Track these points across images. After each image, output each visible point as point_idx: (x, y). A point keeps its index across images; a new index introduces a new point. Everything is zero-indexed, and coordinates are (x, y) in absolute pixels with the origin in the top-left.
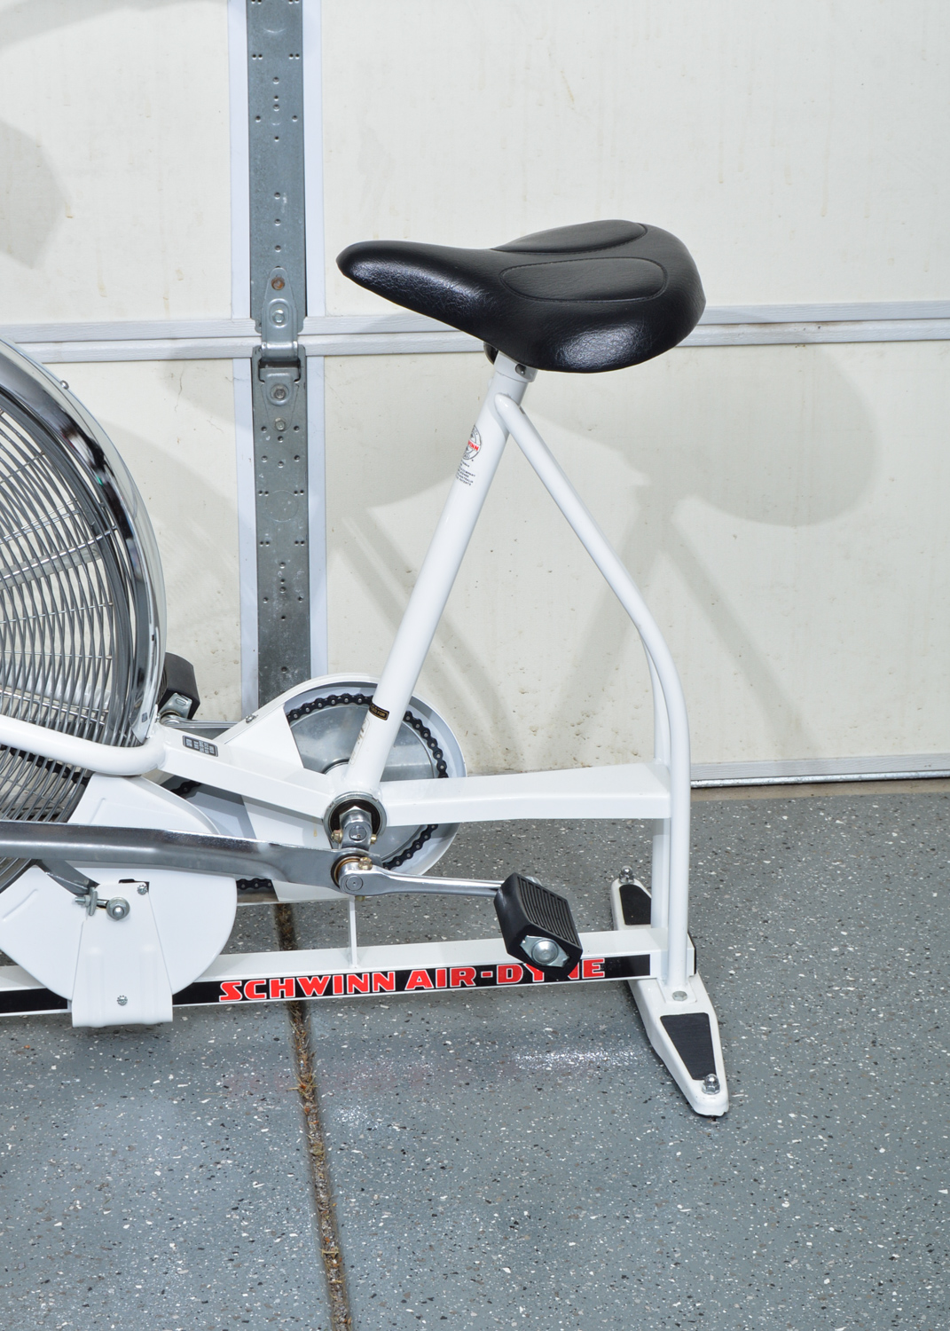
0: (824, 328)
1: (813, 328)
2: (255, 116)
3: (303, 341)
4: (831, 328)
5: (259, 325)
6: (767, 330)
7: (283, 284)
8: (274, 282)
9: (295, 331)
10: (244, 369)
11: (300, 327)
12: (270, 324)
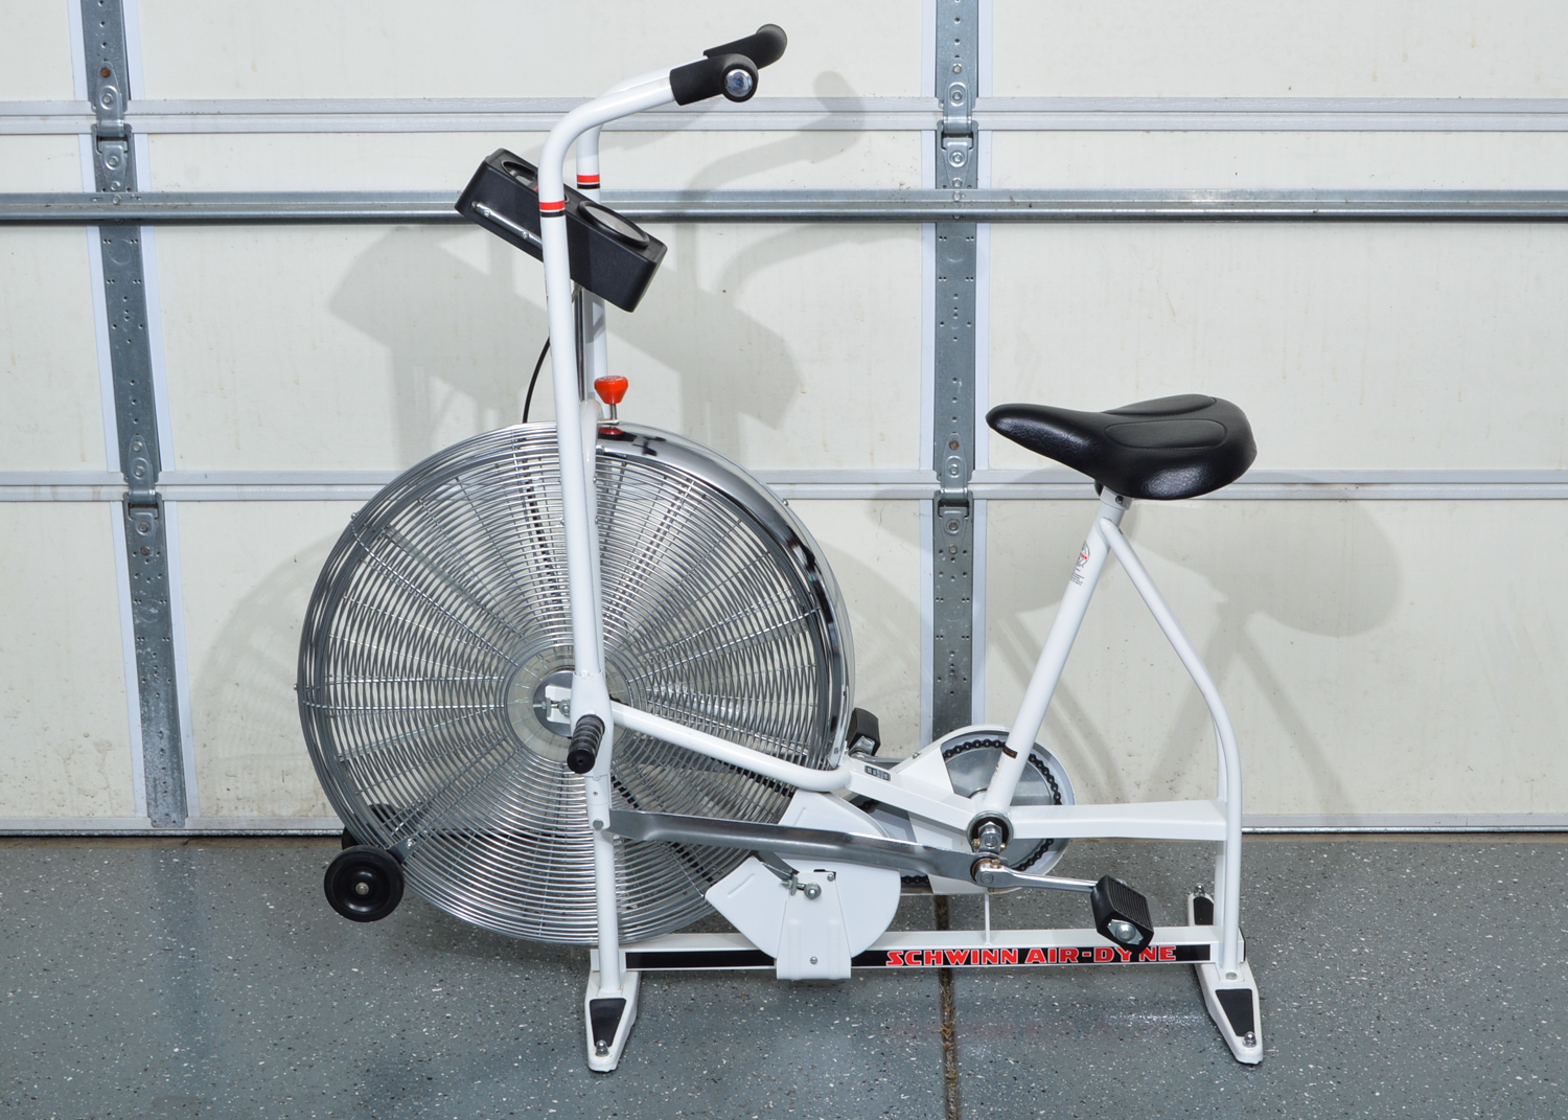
0: (1361, 488)
1: (1353, 488)
2: (940, 322)
3: (971, 488)
4: (1366, 488)
5: (940, 475)
6: (1317, 488)
7: (957, 445)
8: (951, 444)
9: (966, 480)
10: (927, 507)
11: (969, 478)
12: (948, 474)
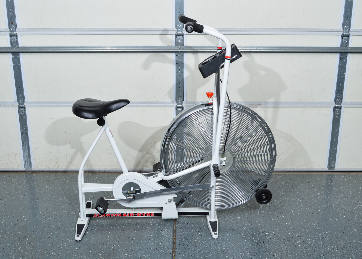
0: (259, 105)
1: (258, 105)
2: (176, 72)
3: (183, 105)
4: (261, 105)
5: (177, 102)
6: (251, 105)
7: (180, 96)
8: (179, 96)
9: (182, 103)
10: (175, 108)
11: (183, 103)
12: (178, 102)
